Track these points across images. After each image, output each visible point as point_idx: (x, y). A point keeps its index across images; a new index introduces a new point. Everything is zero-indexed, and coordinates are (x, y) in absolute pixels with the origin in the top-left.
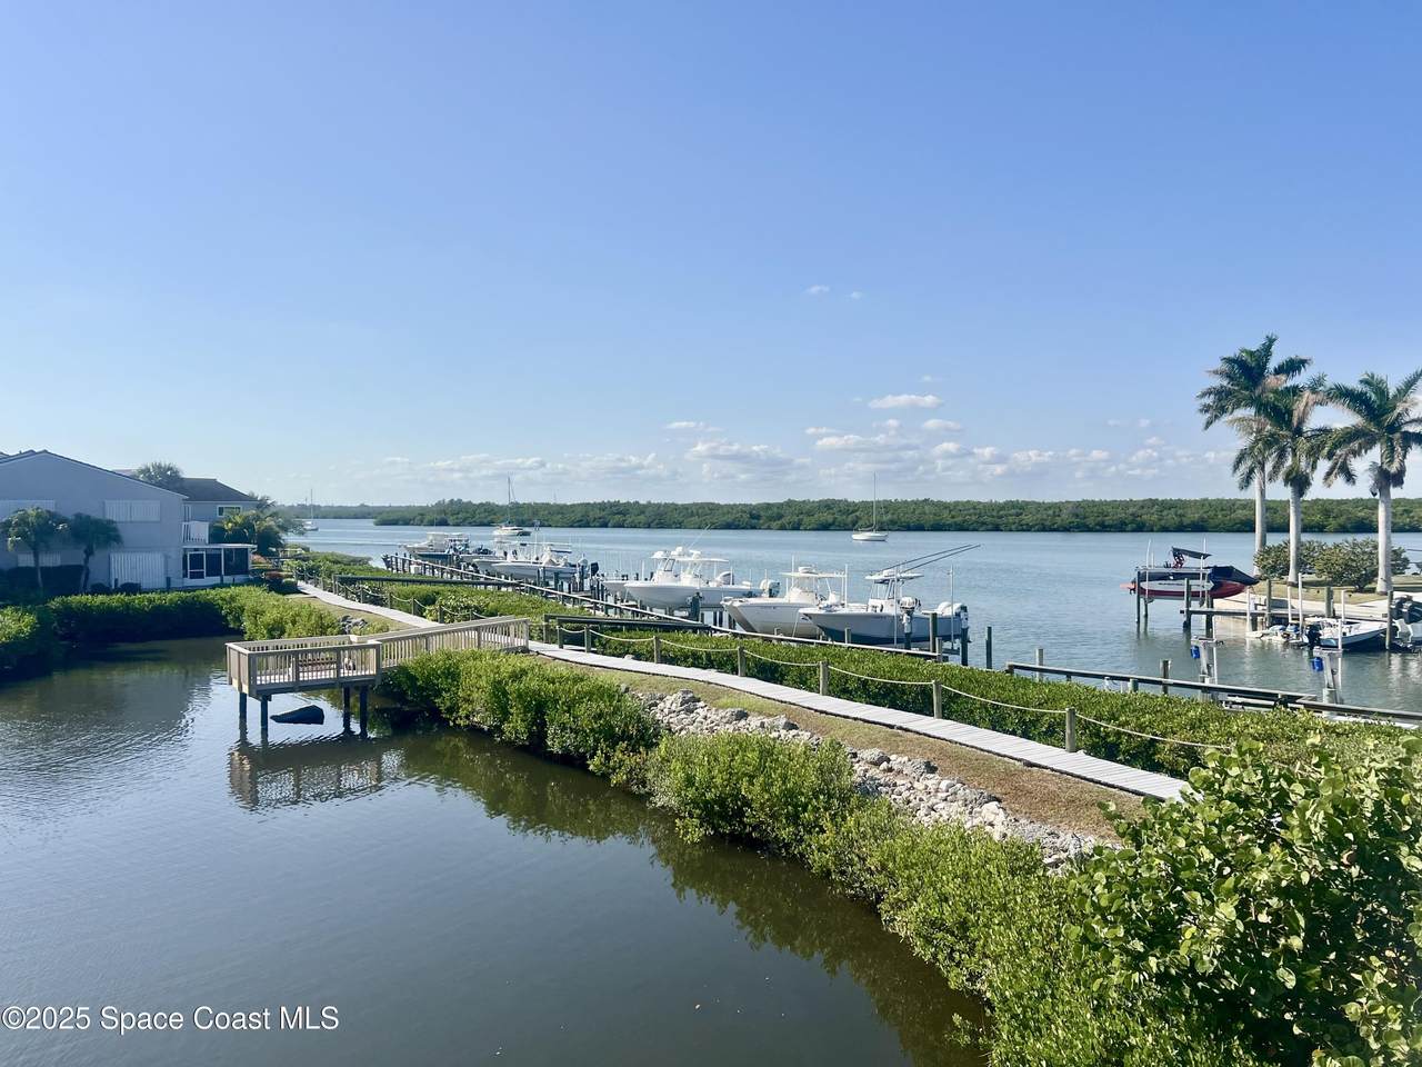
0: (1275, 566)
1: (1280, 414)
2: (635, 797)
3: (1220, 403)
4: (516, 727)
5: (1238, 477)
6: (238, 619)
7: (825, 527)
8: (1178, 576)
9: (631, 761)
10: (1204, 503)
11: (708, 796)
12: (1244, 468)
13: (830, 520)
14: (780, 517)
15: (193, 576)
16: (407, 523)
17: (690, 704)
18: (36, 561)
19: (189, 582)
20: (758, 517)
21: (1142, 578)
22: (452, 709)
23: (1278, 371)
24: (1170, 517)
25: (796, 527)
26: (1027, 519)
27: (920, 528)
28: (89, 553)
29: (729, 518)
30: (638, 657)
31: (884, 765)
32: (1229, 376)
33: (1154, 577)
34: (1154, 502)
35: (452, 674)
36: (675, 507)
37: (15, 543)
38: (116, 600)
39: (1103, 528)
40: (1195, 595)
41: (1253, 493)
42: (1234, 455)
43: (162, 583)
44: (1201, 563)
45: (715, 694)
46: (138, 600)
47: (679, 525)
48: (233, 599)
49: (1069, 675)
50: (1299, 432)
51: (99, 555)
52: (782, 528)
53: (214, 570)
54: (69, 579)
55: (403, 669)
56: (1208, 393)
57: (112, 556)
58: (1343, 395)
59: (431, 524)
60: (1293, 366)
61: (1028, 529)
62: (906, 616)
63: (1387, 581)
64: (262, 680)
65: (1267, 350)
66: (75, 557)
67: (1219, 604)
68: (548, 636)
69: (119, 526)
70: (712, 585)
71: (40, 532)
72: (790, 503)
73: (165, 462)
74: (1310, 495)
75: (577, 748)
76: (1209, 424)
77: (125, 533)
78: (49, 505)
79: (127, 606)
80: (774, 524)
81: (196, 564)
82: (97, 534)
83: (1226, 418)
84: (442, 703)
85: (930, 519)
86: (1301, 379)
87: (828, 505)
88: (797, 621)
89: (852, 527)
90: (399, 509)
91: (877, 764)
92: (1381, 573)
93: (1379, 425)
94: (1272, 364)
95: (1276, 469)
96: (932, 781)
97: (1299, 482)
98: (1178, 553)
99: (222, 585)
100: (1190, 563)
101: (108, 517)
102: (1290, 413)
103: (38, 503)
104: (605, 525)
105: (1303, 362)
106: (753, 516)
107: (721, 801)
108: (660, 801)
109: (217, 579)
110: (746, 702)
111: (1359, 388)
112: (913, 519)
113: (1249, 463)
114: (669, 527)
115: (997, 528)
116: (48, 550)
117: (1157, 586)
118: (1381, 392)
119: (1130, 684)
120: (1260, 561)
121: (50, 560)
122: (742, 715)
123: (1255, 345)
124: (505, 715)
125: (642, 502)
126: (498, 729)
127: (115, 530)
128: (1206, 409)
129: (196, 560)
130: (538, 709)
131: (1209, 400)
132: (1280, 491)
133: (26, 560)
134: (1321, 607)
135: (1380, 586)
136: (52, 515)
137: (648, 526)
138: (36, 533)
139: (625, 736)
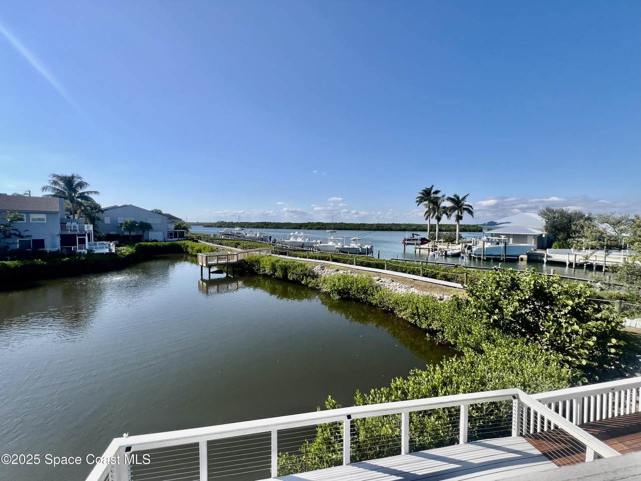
0: (433, 238)
1: (435, 203)
2: (316, 290)
3: (421, 200)
4: (279, 274)
5: (425, 217)
6: (186, 249)
7: (318, 229)
8: (413, 240)
9: (313, 281)
10: (405, 224)
11: (340, 288)
12: (426, 215)
13: (319, 227)
14: (307, 226)
15: (171, 238)
16: (211, 226)
17: (323, 268)
18: (130, 234)
19: (169, 240)
20: (301, 226)
21: (405, 240)
22: (259, 270)
23: (434, 193)
24: (398, 228)
25: (311, 229)
26: (366, 227)
27: (341, 229)
28: (144, 232)
29: (294, 226)
30: (300, 257)
31: (380, 281)
32: (423, 194)
33: (408, 240)
34: (394, 224)
35: (258, 262)
36: (281, 224)
37: (124, 229)
38: (153, 244)
39: (383, 230)
40: (417, 244)
41: (427, 222)
42: (424, 213)
43: (162, 240)
44: (419, 237)
45: (328, 266)
46: (159, 244)
47: (282, 228)
48: (184, 244)
49: (406, 261)
50: (439, 207)
51: (146, 232)
52: (308, 229)
53: (176, 237)
54: (139, 238)
55: (243, 260)
56: (418, 198)
57: (150, 232)
58: (449, 199)
59: (218, 227)
60: (437, 192)
61: (366, 230)
62: (360, 248)
63: (458, 241)
64: (210, 263)
65: (432, 188)
66: (140, 233)
67: (422, 246)
68: (276, 253)
69: (152, 225)
70: (306, 241)
71: (131, 226)
72: (309, 223)
73: (158, 209)
74: (441, 222)
75: (297, 279)
76: (418, 205)
77: (153, 226)
78: (132, 219)
79: (156, 245)
80: (306, 228)
81: (171, 235)
82: (146, 227)
83: (422, 204)
84: (255, 269)
85: (343, 227)
86: (439, 195)
87: (319, 223)
88: (334, 249)
89: (325, 229)
90: (207, 223)
91: (378, 280)
92: (457, 239)
93: (458, 205)
94: (432, 192)
95: (433, 216)
96: (394, 284)
97: (439, 219)
98: (413, 234)
99: (178, 240)
100: (416, 237)
101: (148, 222)
102: (437, 203)
103: (129, 218)
104: (263, 228)
105: (439, 191)
106: (300, 226)
107: (343, 289)
108: (324, 290)
109: (177, 239)
110: (338, 267)
111: (453, 197)
112: (339, 227)
113: (428, 215)
114: (279, 228)
115: (359, 230)
116: (133, 231)
117: (408, 242)
118: (458, 198)
119: (421, 263)
120: (429, 237)
121: (133, 234)
122: (338, 270)
123: (429, 187)
124: (276, 271)
125: (272, 222)
126: (274, 275)
127: (151, 225)
128: (417, 202)
129: (171, 234)
130: (285, 269)
131: (418, 199)
132: (434, 221)
133: (127, 233)
134: (446, 247)
135: (457, 242)
136: (134, 222)
137: (274, 228)
138: (130, 226)
139: (309, 275)
